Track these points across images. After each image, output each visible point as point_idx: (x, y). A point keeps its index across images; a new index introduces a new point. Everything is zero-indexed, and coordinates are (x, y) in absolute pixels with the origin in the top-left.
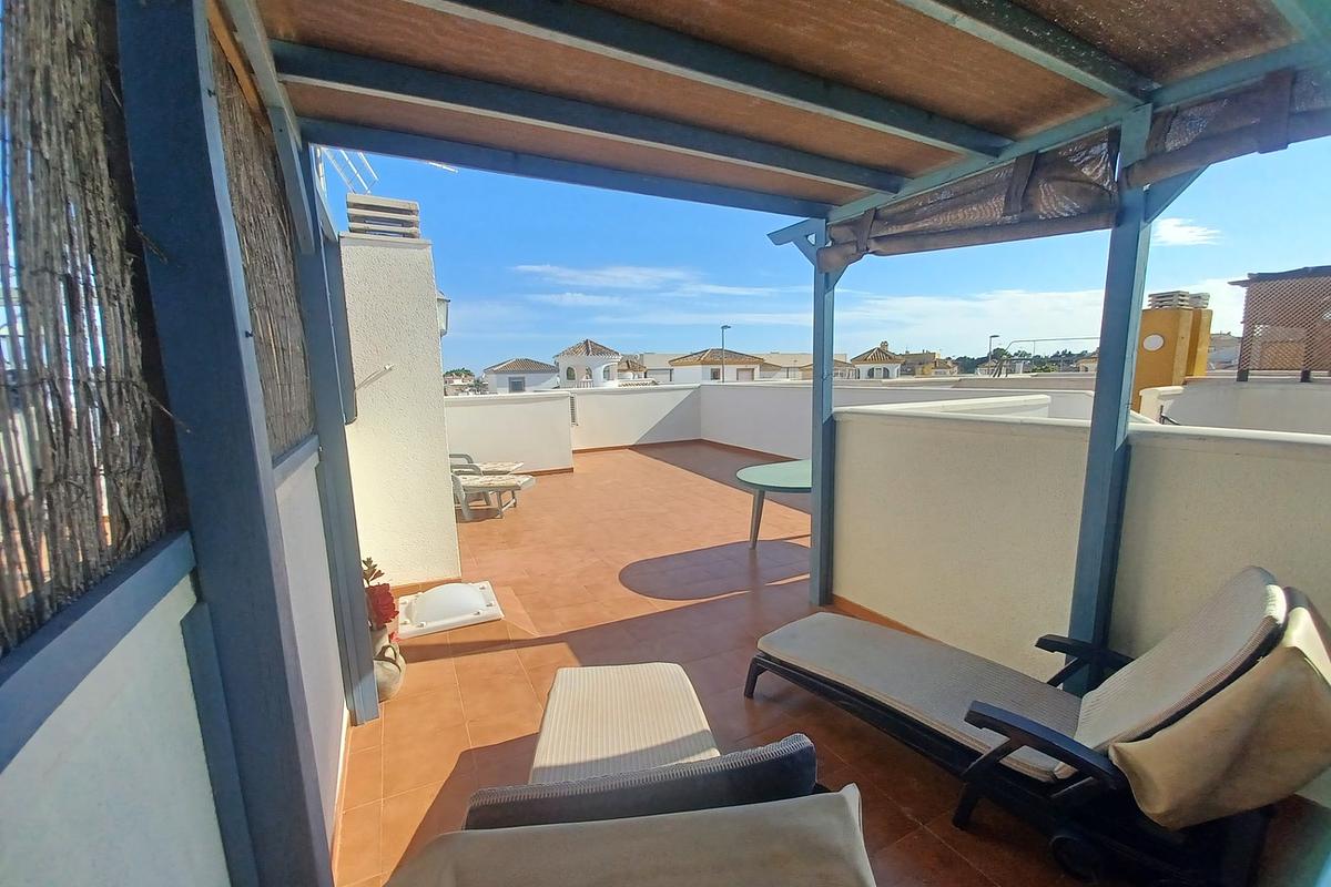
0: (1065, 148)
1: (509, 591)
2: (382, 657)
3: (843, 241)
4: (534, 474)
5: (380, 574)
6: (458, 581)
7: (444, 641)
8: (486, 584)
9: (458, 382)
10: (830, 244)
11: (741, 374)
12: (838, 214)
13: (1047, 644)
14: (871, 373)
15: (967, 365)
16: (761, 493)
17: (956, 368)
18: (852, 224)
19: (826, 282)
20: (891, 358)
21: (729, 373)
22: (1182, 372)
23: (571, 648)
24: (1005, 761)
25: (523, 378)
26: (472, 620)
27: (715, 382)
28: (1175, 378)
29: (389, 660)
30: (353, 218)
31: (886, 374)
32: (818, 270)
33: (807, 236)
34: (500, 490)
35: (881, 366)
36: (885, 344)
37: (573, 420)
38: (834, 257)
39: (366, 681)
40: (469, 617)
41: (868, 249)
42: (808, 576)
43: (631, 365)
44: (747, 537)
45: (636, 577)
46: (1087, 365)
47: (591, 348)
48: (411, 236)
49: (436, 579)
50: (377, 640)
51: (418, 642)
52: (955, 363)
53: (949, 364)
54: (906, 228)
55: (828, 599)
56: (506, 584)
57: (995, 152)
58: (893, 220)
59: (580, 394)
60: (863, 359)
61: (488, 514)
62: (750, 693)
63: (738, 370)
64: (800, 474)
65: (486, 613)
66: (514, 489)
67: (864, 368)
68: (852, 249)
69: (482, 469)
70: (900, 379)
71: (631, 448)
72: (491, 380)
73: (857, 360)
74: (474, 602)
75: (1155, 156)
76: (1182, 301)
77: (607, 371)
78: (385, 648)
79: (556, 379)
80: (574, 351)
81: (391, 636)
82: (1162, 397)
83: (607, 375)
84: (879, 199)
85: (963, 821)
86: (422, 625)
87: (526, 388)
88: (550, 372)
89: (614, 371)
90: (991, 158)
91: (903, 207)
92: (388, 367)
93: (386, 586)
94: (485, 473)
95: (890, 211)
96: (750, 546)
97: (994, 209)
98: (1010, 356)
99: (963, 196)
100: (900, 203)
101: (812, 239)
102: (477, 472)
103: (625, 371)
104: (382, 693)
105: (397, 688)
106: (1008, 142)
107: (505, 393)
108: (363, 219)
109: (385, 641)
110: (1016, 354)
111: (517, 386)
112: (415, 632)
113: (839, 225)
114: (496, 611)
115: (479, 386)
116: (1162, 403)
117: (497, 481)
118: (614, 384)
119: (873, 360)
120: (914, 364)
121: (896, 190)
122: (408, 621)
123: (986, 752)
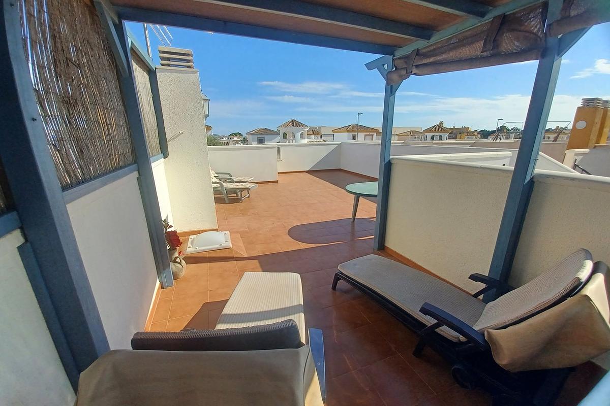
0: (520, 12)
1: (238, 236)
2: (175, 261)
3: (400, 68)
4: (257, 183)
5: (171, 226)
6: (216, 230)
7: (205, 256)
8: (228, 232)
9: (236, 139)
10: (394, 69)
11: (367, 137)
12: (399, 53)
13: (475, 277)
14: (433, 138)
15: (485, 134)
16: (358, 196)
17: (479, 136)
18: (406, 58)
19: (391, 91)
20: (444, 130)
21: (361, 136)
22: (594, 141)
23: (260, 262)
24: (437, 330)
25: (264, 137)
26: (217, 248)
27: (353, 141)
28: (590, 144)
29: (178, 263)
30: (163, 59)
31: (441, 138)
32: (387, 84)
33: (384, 65)
34: (242, 190)
35: (438, 134)
36: (442, 123)
37: (279, 158)
38: (395, 77)
39: (167, 271)
40: (217, 246)
41: (412, 72)
42: (373, 237)
43: (315, 132)
44: (350, 216)
45: (296, 233)
46: (549, 136)
47: (294, 123)
48: (189, 67)
49: (207, 229)
50: (173, 254)
51: (195, 255)
52: (479, 133)
53: (476, 134)
54: (432, 60)
55: (382, 247)
56: (237, 232)
57: (482, 15)
58: (425, 56)
59: (282, 146)
60: (429, 130)
61: (237, 200)
62: (334, 288)
63: (365, 135)
64: (373, 188)
65: (224, 245)
66: (248, 189)
67: (429, 135)
68: (404, 72)
69: (234, 180)
70: (447, 141)
71: (307, 172)
72: (249, 138)
73: (427, 131)
74: (221, 240)
75: (565, 19)
76: (599, 103)
77: (302, 135)
78: (176, 258)
79: (278, 138)
80: (286, 125)
81: (180, 253)
82: (577, 155)
83: (302, 136)
84: (420, 44)
85: (418, 353)
86: (196, 249)
87: (266, 143)
88: (274, 134)
89: (305, 135)
90: (480, 18)
91: (432, 48)
92: (181, 132)
93: (175, 232)
94: (236, 182)
95: (424, 51)
96: (352, 221)
97: (477, 48)
98: (508, 130)
99: (464, 41)
100: (431, 45)
101: (386, 66)
102: (232, 181)
103: (311, 135)
104: (176, 277)
105: (182, 274)
106: (491, 8)
107: (255, 144)
108: (168, 59)
109: (176, 254)
110: (512, 129)
111: (261, 141)
112: (193, 251)
113: (400, 58)
114: (230, 244)
115: (245, 141)
116: (576, 157)
117: (240, 186)
118: (305, 141)
119: (434, 131)
120: (455, 133)
121: (429, 38)
122: (191, 246)
123: (429, 325)
